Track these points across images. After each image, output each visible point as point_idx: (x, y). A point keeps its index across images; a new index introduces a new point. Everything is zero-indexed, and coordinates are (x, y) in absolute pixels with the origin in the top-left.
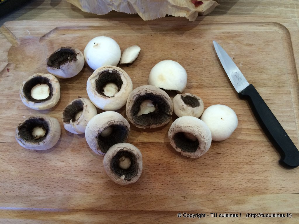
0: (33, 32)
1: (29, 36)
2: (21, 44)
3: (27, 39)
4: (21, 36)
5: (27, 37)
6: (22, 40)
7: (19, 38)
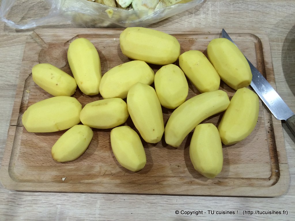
0: (59, 38)
1: (55, 41)
2: (49, 48)
3: (53, 44)
4: (49, 41)
5: (54, 42)
6: (50, 45)
7: (48, 43)
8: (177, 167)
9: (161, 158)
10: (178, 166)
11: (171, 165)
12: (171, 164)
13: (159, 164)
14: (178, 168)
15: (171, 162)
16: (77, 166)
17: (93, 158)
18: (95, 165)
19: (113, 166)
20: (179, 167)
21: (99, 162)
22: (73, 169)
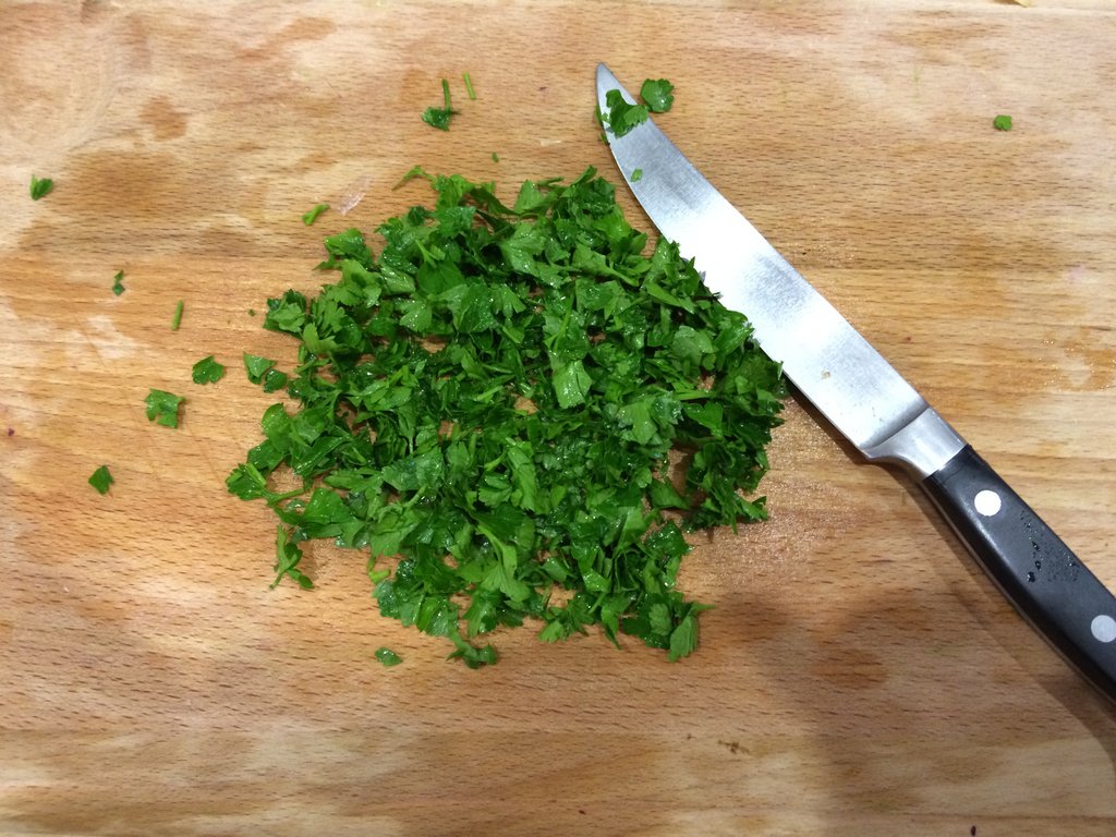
8: (725, 751)
9: (636, 695)
10: (734, 747)
11: (689, 737)
12: (693, 731)
13: (623, 732)
14: (730, 756)
15: (692, 720)
16: (149, 737)
17: (243, 688)
18: (256, 734)
19: (360, 741)
20: (739, 755)
21: (281, 711)
22: (125, 754)
